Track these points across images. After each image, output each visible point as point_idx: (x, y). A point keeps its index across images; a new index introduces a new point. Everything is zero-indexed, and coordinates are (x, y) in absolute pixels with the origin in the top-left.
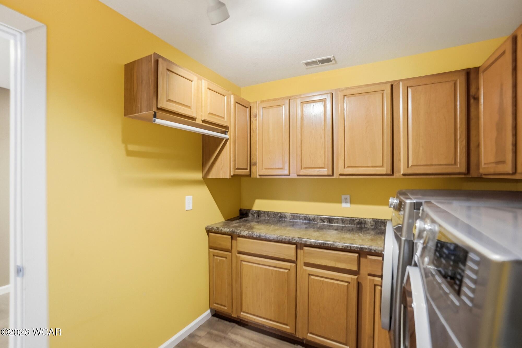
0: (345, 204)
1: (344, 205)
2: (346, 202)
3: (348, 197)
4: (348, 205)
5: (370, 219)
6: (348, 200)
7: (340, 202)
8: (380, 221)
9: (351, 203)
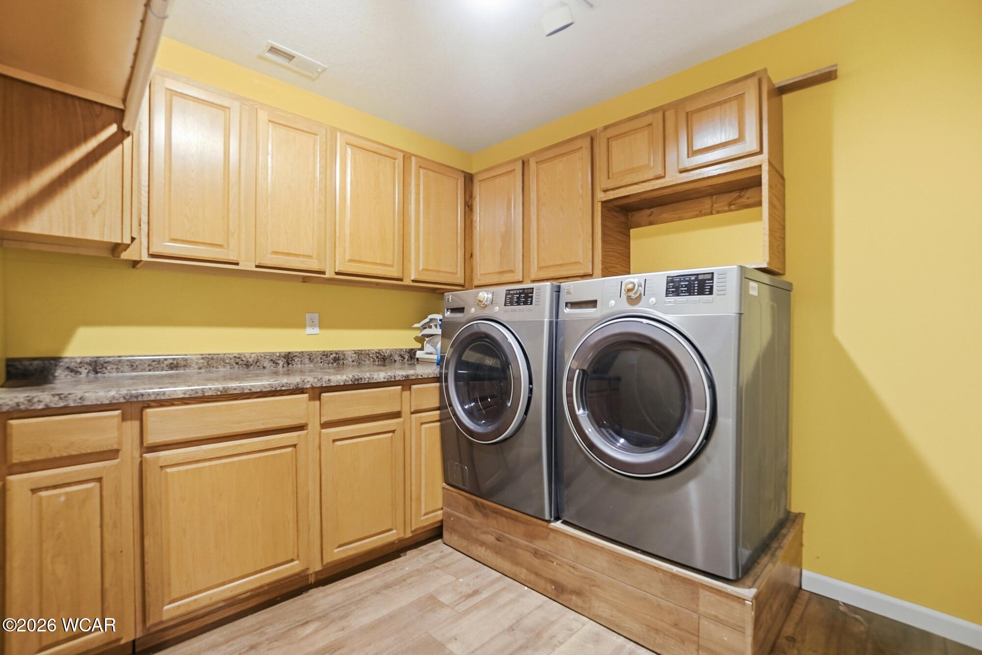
0: (312, 328)
1: (309, 330)
2: (312, 326)
3: (316, 316)
4: (316, 330)
5: (350, 351)
6: (316, 321)
7: (304, 326)
8: (363, 352)
9: (321, 327)
